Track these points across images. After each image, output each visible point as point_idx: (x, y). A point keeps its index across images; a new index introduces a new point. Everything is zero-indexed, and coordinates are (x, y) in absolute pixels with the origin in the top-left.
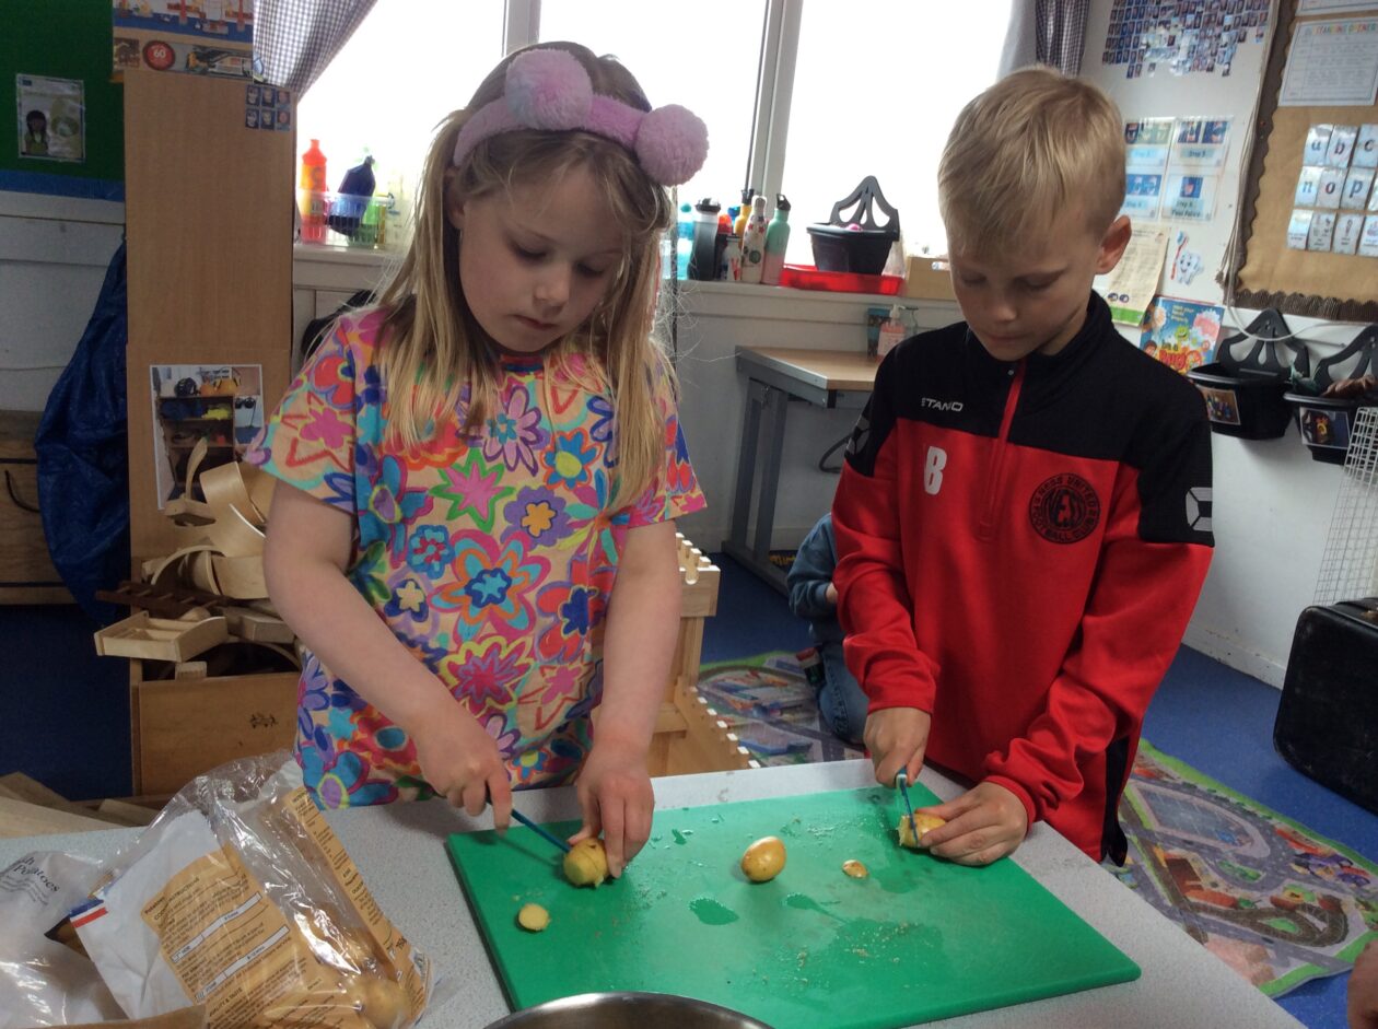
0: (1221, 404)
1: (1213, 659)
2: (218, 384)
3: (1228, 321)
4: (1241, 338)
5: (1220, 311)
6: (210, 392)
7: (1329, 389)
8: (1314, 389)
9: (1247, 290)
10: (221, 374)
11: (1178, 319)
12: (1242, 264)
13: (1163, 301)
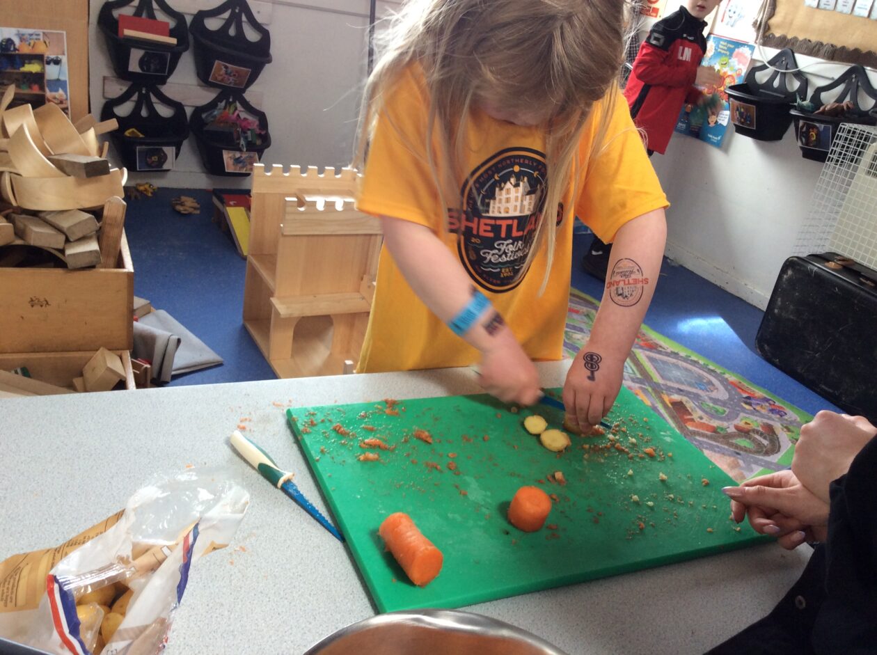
0: (745, 114)
1: (716, 286)
2: (32, 44)
3: (757, 56)
4: (764, 67)
5: (752, 48)
6: (26, 50)
7: (822, 108)
8: (810, 109)
9: (773, 34)
10: (34, 37)
11: (723, 52)
12: (772, 14)
13: (714, 38)
